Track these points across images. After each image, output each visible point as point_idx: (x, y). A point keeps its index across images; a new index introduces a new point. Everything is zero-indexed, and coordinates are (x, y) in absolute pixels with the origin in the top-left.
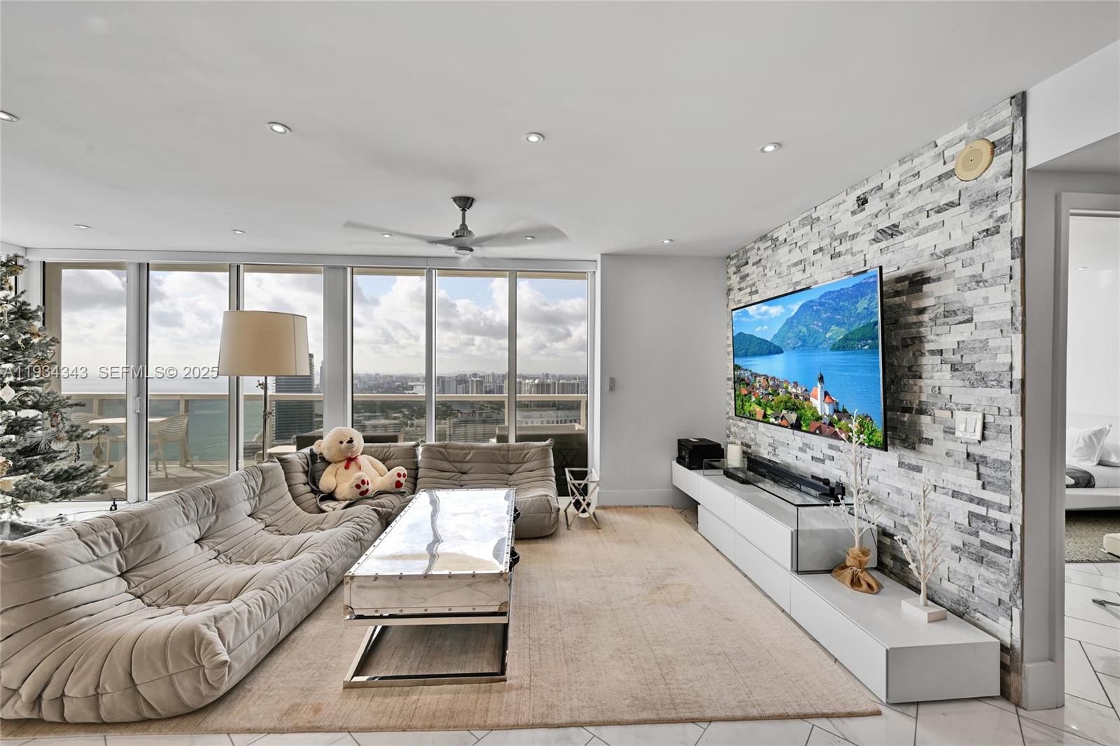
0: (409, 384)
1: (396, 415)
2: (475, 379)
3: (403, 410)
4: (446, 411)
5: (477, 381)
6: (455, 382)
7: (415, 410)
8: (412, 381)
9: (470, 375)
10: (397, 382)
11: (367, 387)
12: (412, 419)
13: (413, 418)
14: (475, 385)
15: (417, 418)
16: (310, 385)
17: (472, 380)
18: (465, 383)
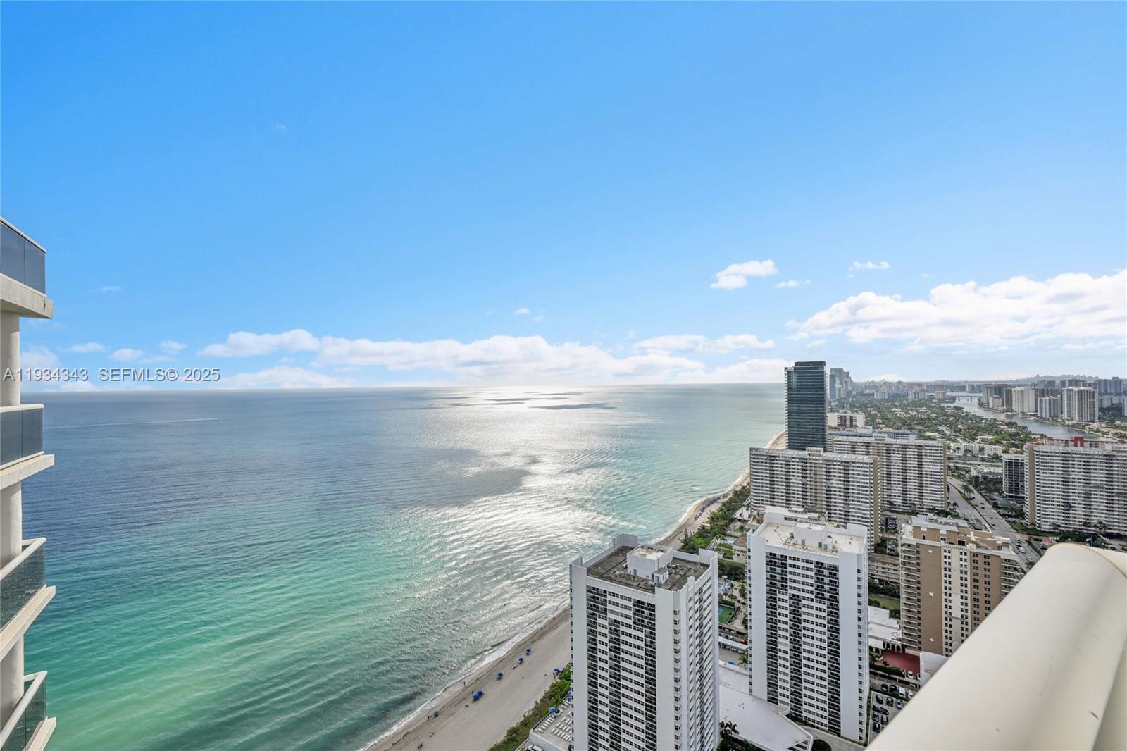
0: (947, 394)
1: (930, 434)
2: (1076, 389)
3: (940, 428)
4: (1017, 434)
5: (1080, 392)
6: (1032, 393)
7: (960, 430)
8: (952, 391)
9: (1063, 383)
10: (928, 392)
11: (886, 398)
12: (955, 441)
13: (958, 439)
14: (1076, 397)
15: (964, 440)
16: (823, 394)
17: (1069, 391)
18: (1054, 393)
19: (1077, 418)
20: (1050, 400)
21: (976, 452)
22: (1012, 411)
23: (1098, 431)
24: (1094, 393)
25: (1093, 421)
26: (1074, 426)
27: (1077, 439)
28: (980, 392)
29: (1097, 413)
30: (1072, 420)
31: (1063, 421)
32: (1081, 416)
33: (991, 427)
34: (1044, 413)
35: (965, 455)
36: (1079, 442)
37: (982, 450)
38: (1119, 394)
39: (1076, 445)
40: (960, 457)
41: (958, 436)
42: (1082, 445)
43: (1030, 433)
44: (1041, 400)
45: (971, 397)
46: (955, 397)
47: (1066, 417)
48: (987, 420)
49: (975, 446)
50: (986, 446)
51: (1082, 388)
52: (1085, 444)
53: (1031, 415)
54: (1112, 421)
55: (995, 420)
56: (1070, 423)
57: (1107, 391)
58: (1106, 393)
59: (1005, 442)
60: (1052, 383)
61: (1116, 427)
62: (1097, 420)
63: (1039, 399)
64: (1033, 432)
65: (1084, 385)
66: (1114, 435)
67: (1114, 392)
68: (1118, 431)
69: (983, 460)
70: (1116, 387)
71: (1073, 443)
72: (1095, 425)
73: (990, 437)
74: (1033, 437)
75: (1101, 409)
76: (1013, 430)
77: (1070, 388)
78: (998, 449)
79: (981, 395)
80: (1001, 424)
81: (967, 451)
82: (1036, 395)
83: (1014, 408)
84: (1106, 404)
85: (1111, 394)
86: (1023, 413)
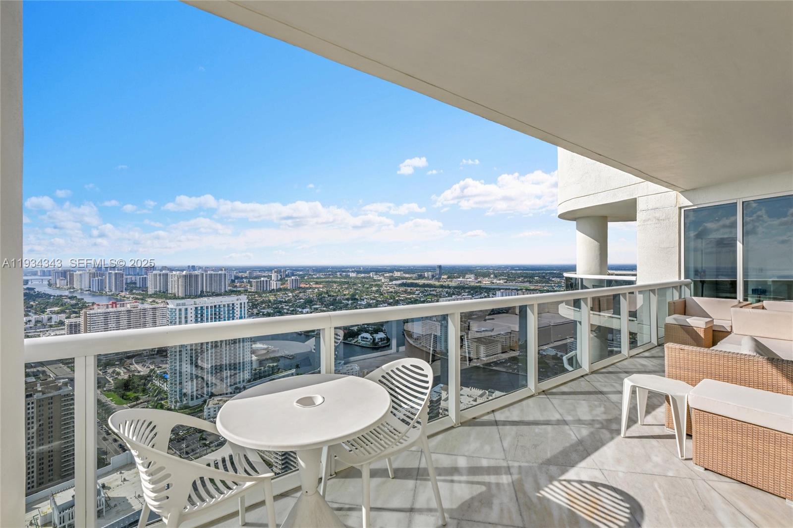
2: (113, 272)
4: (77, 304)
5: (116, 274)
6: (87, 275)
7: (33, 307)
9: (107, 268)
14: (113, 277)
15: (36, 313)
17: (110, 273)
18: (102, 275)
19: (114, 290)
20: (98, 280)
21: (45, 321)
22: (74, 288)
23: (124, 297)
24: (123, 274)
25: (122, 291)
26: (112, 295)
27: (113, 303)
28: (50, 275)
29: (125, 286)
30: (111, 291)
31: (106, 293)
32: (116, 289)
33: (58, 301)
34: (95, 289)
35: (35, 325)
36: (114, 305)
37: (50, 319)
38: (135, 275)
39: (112, 307)
40: (31, 327)
41: (30, 311)
42: (116, 307)
43: (85, 302)
44: (93, 280)
45: (42, 279)
46: (28, 280)
47: (107, 290)
48: (54, 296)
49: (45, 317)
50: (54, 316)
51: (116, 272)
52: (118, 305)
53: (87, 290)
54: (132, 291)
55: (61, 296)
56: (110, 293)
57: (129, 273)
58: (129, 275)
59: (68, 311)
60: (99, 268)
61: (133, 294)
62: (124, 291)
63: (92, 279)
64: (87, 302)
65: (118, 270)
66: (132, 298)
67: (132, 273)
68: (134, 296)
69: (51, 326)
70: (134, 272)
71: (111, 306)
72: (123, 294)
73: (56, 309)
74: (87, 305)
75: (126, 283)
76: (74, 302)
77: (110, 272)
78: (62, 317)
79: (50, 278)
80: (66, 299)
81: (37, 322)
82: (90, 276)
83: (75, 286)
84: (129, 281)
85: (131, 275)
86: (81, 289)
